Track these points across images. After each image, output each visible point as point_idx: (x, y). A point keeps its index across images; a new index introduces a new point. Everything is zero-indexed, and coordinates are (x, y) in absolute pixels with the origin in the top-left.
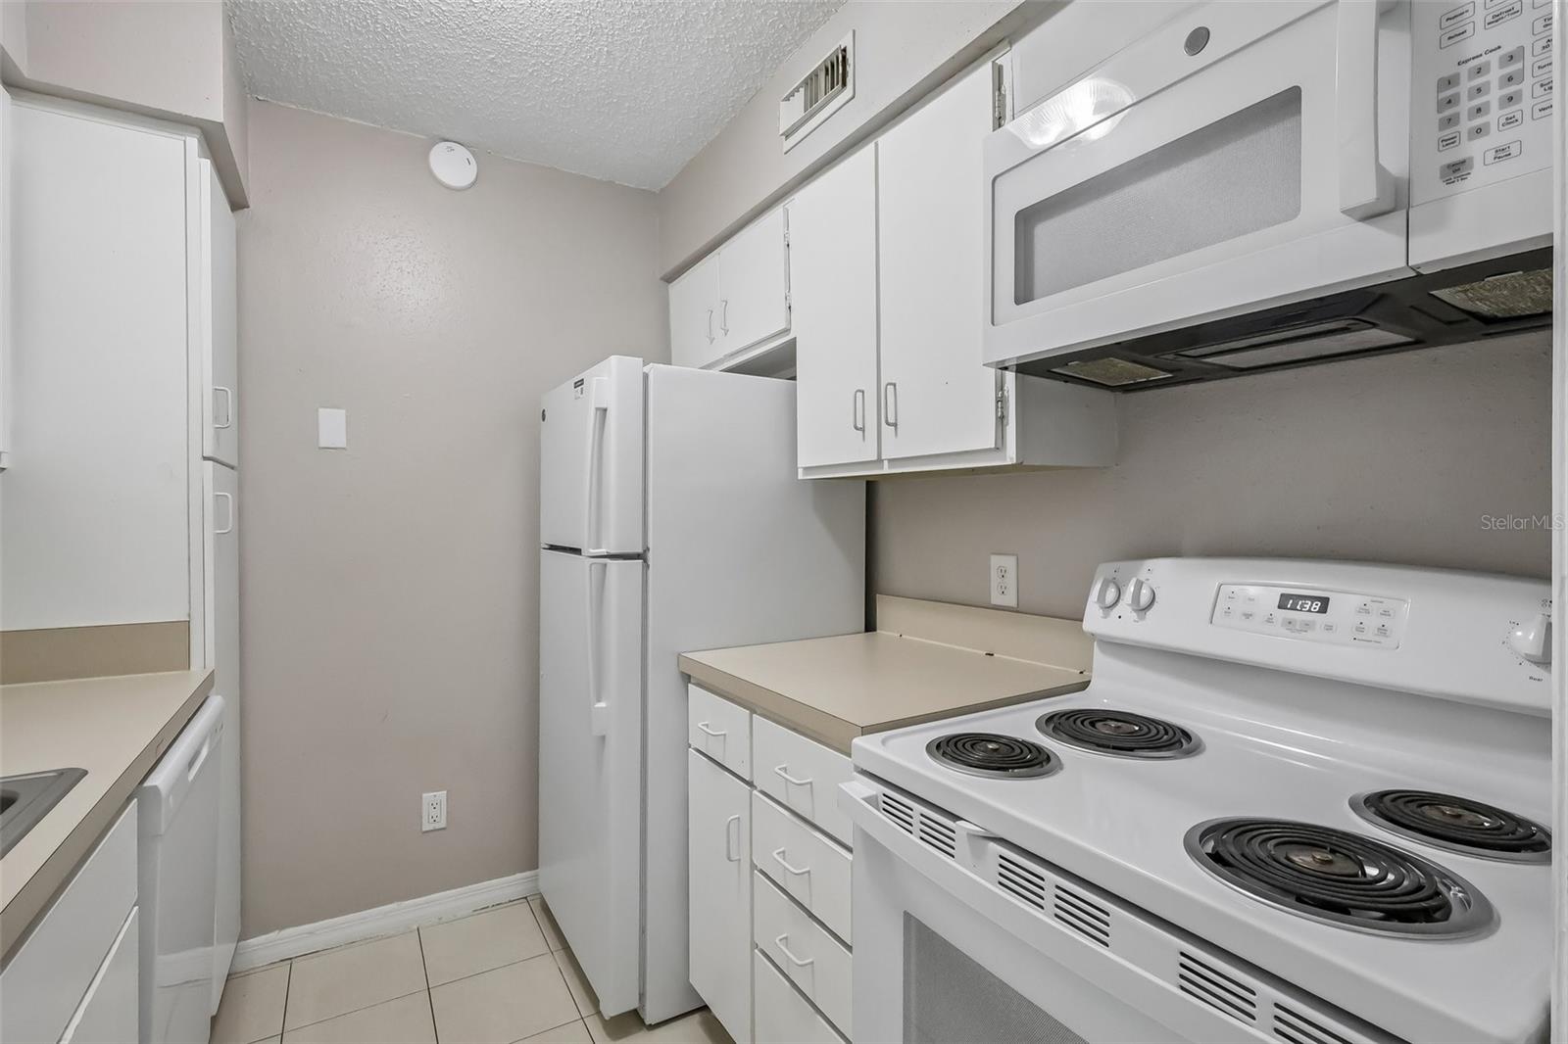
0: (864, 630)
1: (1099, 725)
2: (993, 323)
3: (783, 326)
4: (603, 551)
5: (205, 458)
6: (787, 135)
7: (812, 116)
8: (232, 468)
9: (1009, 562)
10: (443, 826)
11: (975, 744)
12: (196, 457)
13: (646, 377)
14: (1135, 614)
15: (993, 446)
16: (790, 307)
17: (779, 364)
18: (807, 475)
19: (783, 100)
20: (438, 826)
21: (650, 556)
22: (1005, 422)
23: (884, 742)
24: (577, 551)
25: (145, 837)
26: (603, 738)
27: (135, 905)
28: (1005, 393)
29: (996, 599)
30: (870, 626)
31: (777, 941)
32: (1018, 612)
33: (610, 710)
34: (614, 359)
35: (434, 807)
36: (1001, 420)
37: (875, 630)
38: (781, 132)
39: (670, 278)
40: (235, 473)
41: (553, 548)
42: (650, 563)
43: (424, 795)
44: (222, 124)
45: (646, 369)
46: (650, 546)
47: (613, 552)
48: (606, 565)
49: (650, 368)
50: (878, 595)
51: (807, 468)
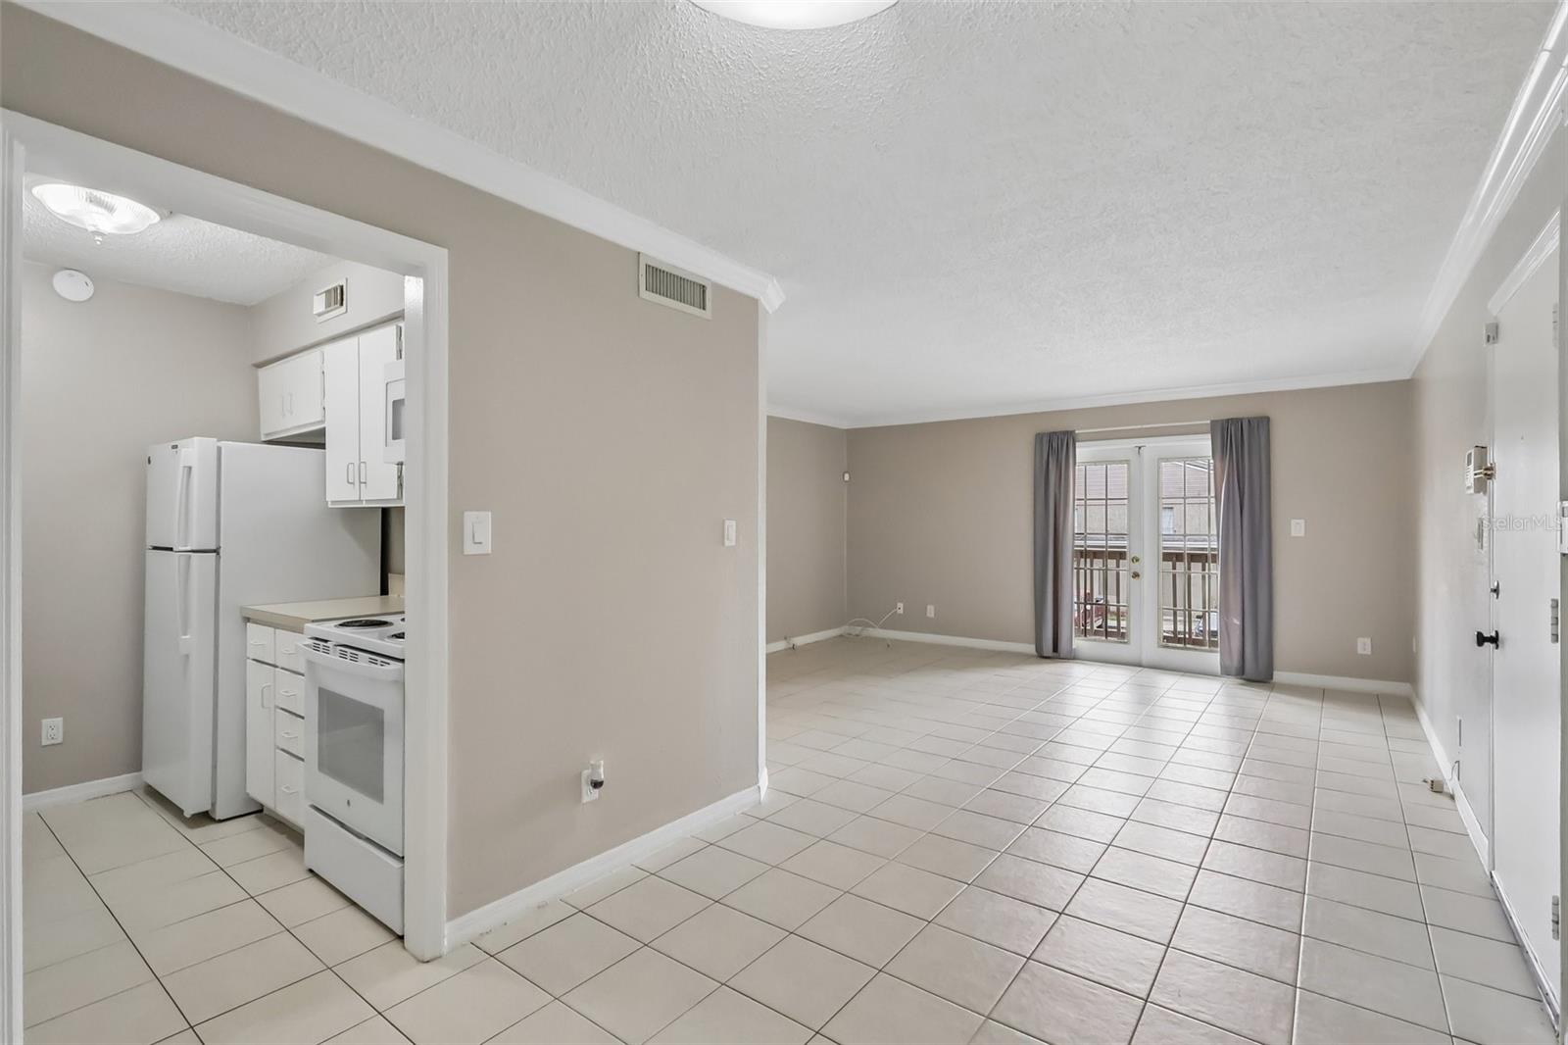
0: (379, 592)
2: (385, 443)
3: (320, 416)
4: (189, 548)
6: (319, 316)
7: (328, 312)
10: (59, 742)
13: (219, 449)
15: (395, 497)
16: (324, 409)
18: (333, 505)
19: (317, 297)
20: (55, 741)
21: (221, 551)
24: (171, 549)
30: (384, 591)
33: (194, 641)
34: (196, 439)
35: (52, 729)
37: (389, 595)
38: (316, 312)
39: (260, 366)
41: (155, 548)
42: (221, 554)
43: (43, 721)
45: (220, 444)
46: (221, 545)
47: (194, 548)
48: (190, 556)
49: (222, 444)
50: (389, 575)
51: (333, 502)
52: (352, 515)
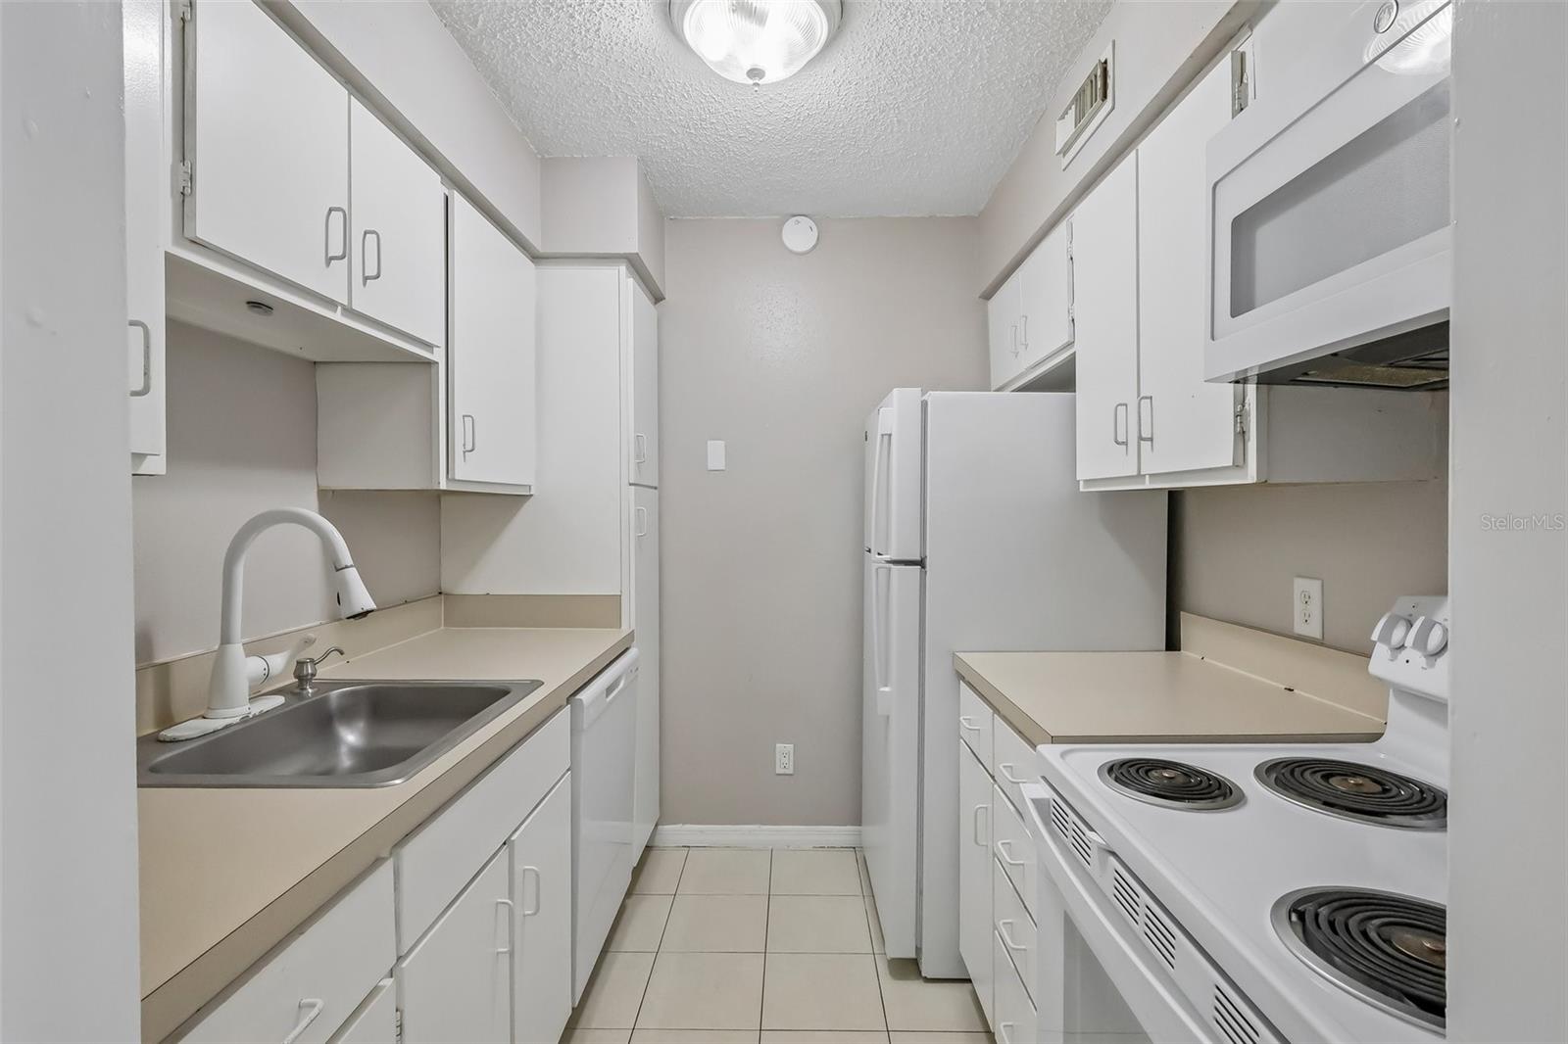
0: (1163, 648)
1: (1334, 781)
2: (1213, 338)
3: (1066, 339)
4: (888, 556)
5: (631, 484)
6: (1064, 151)
7: (1081, 131)
8: (656, 488)
9: (1313, 587)
10: (791, 772)
11: (1150, 770)
12: (625, 482)
13: (924, 405)
14: (1423, 659)
15: (1234, 463)
16: (1073, 320)
17: (1061, 379)
18: (1088, 487)
19: (1060, 119)
20: (787, 772)
21: (928, 562)
22: (1246, 437)
23: (1063, 755)
25: (575, 730)
26: (888, 717)
27: (568, 770)
28: (1247, 406)
29: (1300, 628)
30: (1172, 643)
31: (1001, 923)
32: (1322, 644)
33: (893, 698)
34: (895, 390)
35: (784, 755)
36: (1241, 435)
37: (1179, 650)
38: (1057, 151)
39: (988, 296)
40: (656, 491)
42: (928, 568)
43: (778, 745)
44: (637, 254)
45: (926, 397)
46: (928, 554)
47: (895, 558)
48: (890, 569)
49: (932, 396)
50: (1182, 613)
51: (1086, 481)
52: (1117, 503)
